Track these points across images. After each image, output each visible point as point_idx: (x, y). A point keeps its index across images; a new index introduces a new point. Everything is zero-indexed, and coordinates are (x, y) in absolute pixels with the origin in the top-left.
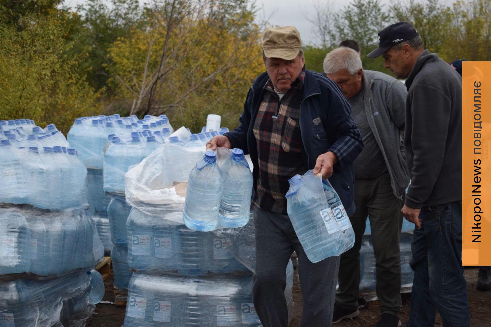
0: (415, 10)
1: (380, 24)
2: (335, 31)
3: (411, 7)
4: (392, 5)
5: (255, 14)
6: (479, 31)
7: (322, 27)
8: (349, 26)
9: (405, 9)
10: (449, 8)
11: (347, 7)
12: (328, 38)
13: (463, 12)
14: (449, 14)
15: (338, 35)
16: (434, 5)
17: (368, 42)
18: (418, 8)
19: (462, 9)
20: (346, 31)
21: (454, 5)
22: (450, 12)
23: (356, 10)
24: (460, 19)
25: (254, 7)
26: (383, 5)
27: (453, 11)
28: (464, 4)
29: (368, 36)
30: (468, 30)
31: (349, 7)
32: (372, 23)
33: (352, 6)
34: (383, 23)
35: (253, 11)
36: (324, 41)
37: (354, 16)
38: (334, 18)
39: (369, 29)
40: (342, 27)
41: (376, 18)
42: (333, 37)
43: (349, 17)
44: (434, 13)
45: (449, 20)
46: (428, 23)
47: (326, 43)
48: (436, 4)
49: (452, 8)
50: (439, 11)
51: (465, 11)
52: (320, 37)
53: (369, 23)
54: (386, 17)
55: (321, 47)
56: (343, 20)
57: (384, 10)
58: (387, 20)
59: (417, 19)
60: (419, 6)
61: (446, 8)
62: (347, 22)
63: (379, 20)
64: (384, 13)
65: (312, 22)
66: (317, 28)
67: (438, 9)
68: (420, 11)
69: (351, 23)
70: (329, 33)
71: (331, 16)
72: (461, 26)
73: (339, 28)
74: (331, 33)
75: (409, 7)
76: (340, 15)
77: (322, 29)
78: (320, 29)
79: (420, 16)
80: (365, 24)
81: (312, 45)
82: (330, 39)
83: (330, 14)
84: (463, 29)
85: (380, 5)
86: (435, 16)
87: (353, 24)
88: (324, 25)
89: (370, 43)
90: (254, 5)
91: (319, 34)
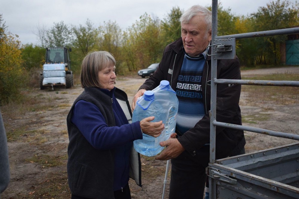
0: (83, 29)
1: (67, 36)
2: (47, 39)
3: (81, 28)
4: (73, 27)
5: (5, 29)
6: (109, 39)
7: (41, 37)
8: (53, 36)
9: (78, 29)
10: (97, 29)
11: (52, 28)
12: (44, 42)
13: (103, 30)
14: (97, 32)
15: (48, 40)
16: (90, 28)
17: (62, 43)
18: (84, 29)
19: (102, 29)
20: (52, 39)
21: (99, 28)
22: (97, 31)
23: (56, 29)
24: (102, 34)
25: (4, 26)
26: (69, 27)
27: (99, 30)
28: (103, 27)
29: (62, 41)
30: (106, 39)
31: (53, 28)
32: (64, 35)
33: (54, 28)
34: (69, 35)
35: (4, 27)
36: (43, 43)
37: (56, 32)
38: (47, 33)
39: (62, 38)
40: (50, 37)
41: (66, 33)
42: (47, 42)
43: (53, 32)
44: (91, 31)
45: (97, 34)
46: (88, 35)
47: (44, 44)
48: (91, 27)
49: (98, 29)
50: (93, 30)
51: (104, 30)
52: (41, 41)
53: (62, 35)
54: (70, 33)
55: (41, 46)
56: (51, 34)
57: (69, 29)
58: (70, 34)
59: (83, 34)
60: (84, 28)
61: (95, 29)
62: (53, 35)
63: (67, 34)
64: (69, 31)
65: (37, 35)
66: (39, 38)
67: (92, 29)
68: (85, 30)
69: (54, 35)
70: (45, 39)
71: (45, 32)
72: (102, 37)
73: (49, 37)
74: (46, 39)
75: (80, 28)
76: (49, 32)
77: (42, 38)
78: (40, 38)
79: (85, 32)
80: (61, 36)
81: (37, 45)
82: (45, 43)
83: (45, 31)
84: (103, 38)
85: (67, 27)
86: (91, 33)
87: (55, 35)
88: (42, 36)
89: (63, 44)
90: (4, 25)
91: (40, 40)
